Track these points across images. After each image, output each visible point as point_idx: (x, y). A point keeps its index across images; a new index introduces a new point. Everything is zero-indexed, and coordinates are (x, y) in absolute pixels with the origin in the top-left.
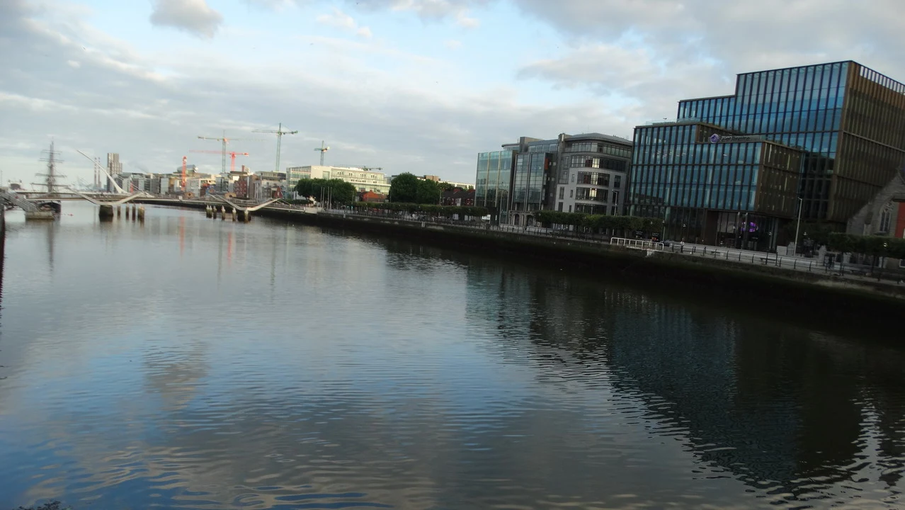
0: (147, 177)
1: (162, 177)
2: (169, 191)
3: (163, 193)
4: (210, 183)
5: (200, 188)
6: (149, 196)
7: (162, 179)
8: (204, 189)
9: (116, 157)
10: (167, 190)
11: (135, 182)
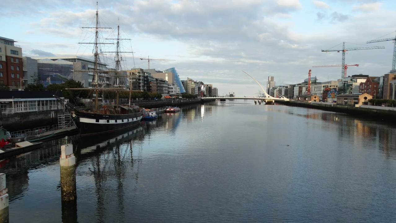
0: (286, 87)
1: (294, 86)
2: (299, 95)
3: (295, 97)
4: (331, 88)
5: (322, 92)
6: (286, 99)
7: (295, 88)
8: (326, 92)
9: (272, 78)
10: (298, 94)
11: (280, 91)
